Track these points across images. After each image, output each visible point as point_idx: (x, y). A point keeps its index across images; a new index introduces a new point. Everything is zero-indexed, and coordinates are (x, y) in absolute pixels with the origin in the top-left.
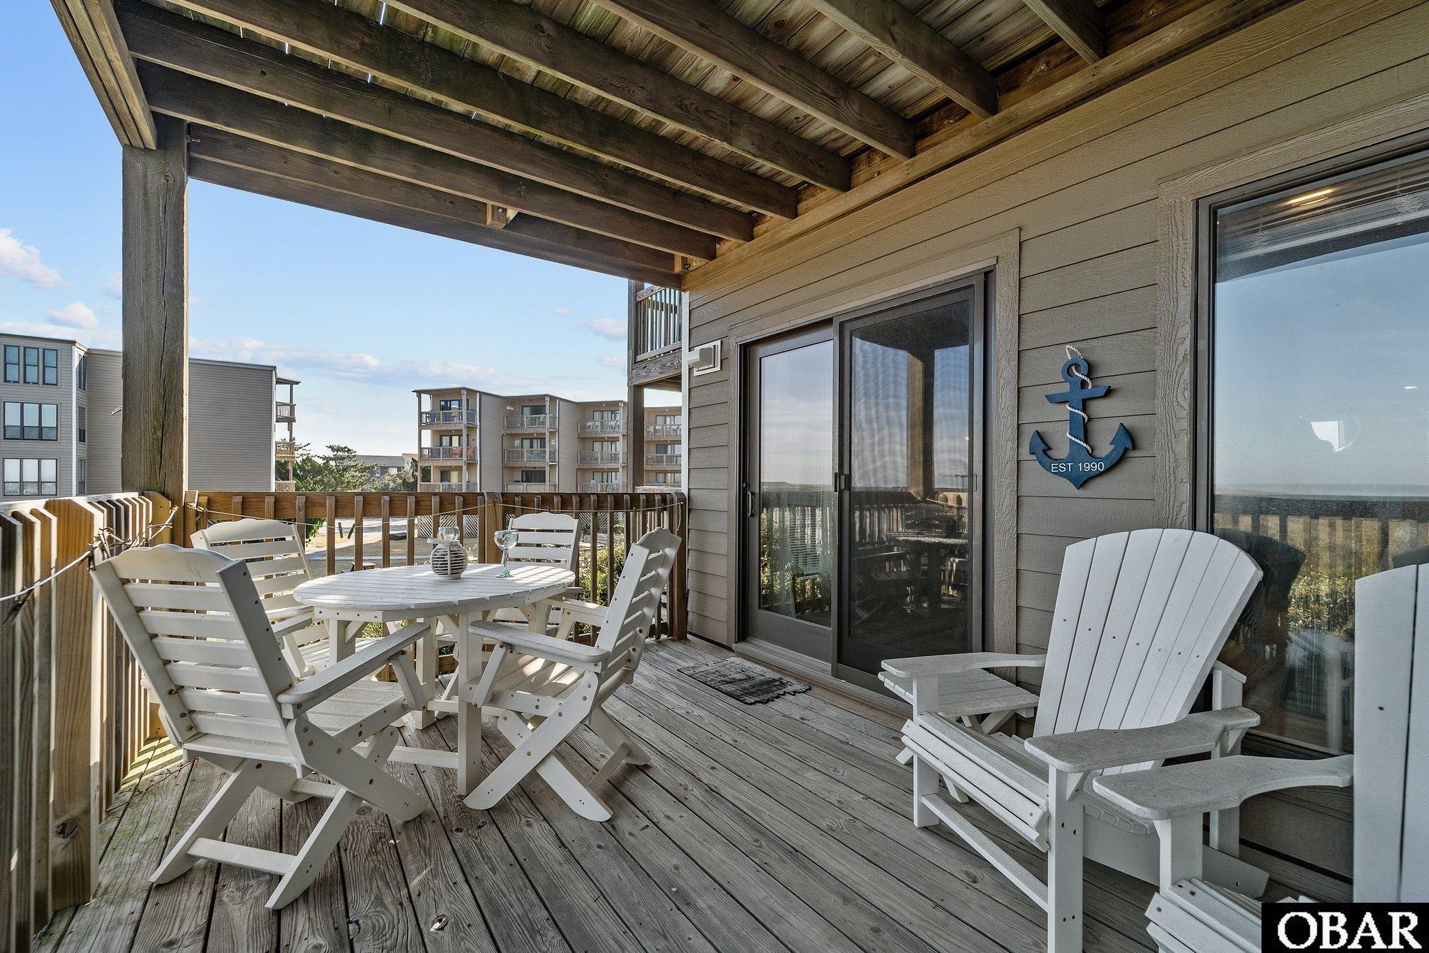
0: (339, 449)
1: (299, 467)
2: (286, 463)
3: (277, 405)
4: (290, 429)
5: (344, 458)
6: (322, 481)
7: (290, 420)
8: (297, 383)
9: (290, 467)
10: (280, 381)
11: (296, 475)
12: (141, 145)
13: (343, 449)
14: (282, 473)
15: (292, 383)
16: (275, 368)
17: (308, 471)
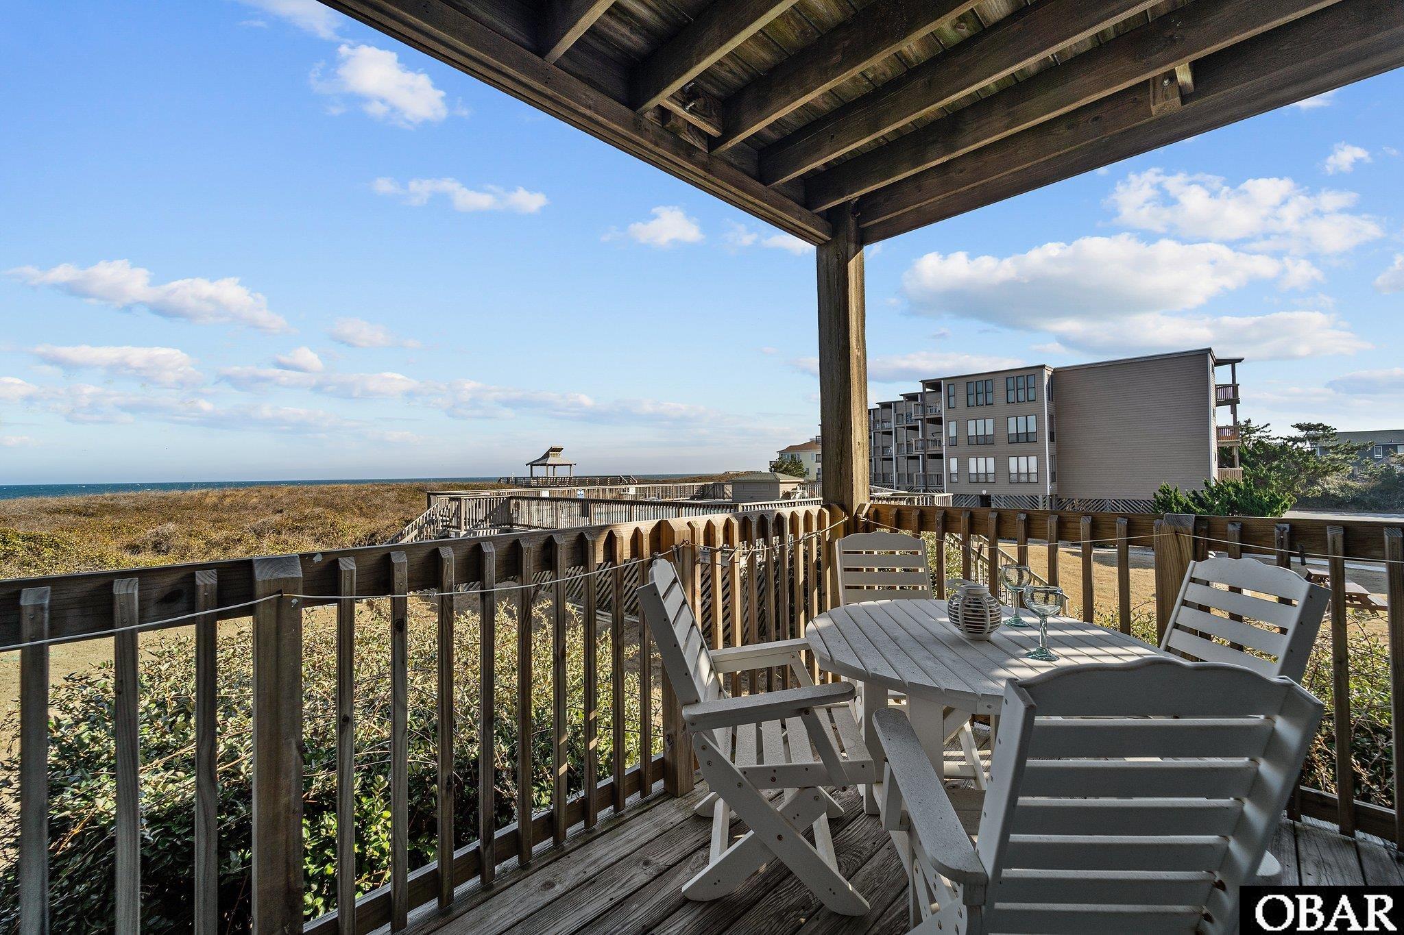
0: (1308, 427)
1: (1249, 452)
2: (1231, 448)
3: (1217, 389)
4: (1234, 412)
5: (1318, 438)
6: (1278, 467)
7: (1233, 402)
8: (1240, 360)
9: (1235, 453)
10: (1219, 363)
11: (1243, 460)
12: (824, 242)
13: (1316, 427)
14: (1226, 458)
15: (1233, 362)
16: (1210, 350)
17: (1259, 456)
